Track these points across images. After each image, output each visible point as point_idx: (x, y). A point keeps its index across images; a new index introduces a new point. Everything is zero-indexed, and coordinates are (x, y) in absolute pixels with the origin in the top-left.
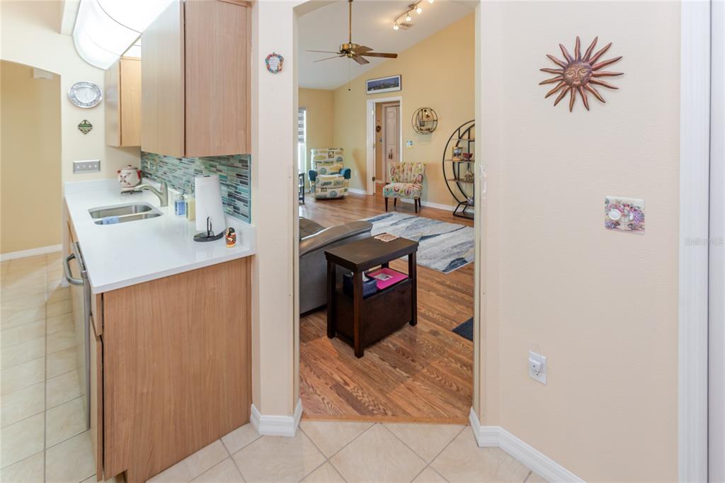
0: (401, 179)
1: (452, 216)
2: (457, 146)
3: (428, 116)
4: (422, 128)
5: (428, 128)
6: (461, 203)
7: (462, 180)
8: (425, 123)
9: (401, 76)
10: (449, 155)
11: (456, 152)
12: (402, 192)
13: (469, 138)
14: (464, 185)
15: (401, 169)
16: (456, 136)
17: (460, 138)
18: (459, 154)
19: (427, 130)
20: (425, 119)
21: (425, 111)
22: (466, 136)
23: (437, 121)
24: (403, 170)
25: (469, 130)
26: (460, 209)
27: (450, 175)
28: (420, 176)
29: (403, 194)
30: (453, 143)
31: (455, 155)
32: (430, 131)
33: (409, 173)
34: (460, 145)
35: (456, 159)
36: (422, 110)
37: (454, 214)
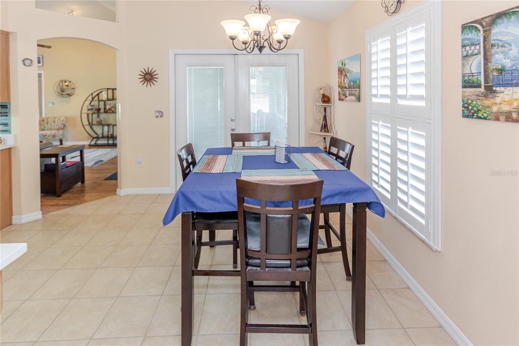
0: (46, 129)
1: (88, 146)
2: (90, 104)
3: (67, 86)
4: (63, 93)
5: (68, 93)
6: (94, 138)
7: (95, 125)
8: (65, 90)
9: (43, 56)
10: (85, 110)
11: (90, 108)
12: (49, 136)
13: (98, 99)
14: (95, 128)
15: (46, 121)
16: (90, 98)
17: (93, 99)
18: (92, 109)
19: (67, 94)
20: (65, 87)
21: (65, 82)
22: (96, 98)
23: (74, 89)
24: (48, 123)
25: (98, 95)
26: (93, 143)
27: (85, 122)
28: (63, 125)
29: (50, 137)
30: (88, 103)
31: (89, 110)
32: (69, 95)
33: (53, 124)
34: (92, 104)
35: (90, 112)
36: (62, 81)
37: (90, 145)
